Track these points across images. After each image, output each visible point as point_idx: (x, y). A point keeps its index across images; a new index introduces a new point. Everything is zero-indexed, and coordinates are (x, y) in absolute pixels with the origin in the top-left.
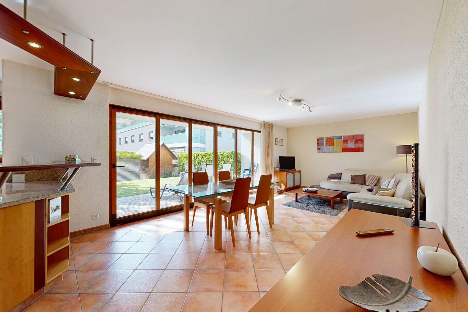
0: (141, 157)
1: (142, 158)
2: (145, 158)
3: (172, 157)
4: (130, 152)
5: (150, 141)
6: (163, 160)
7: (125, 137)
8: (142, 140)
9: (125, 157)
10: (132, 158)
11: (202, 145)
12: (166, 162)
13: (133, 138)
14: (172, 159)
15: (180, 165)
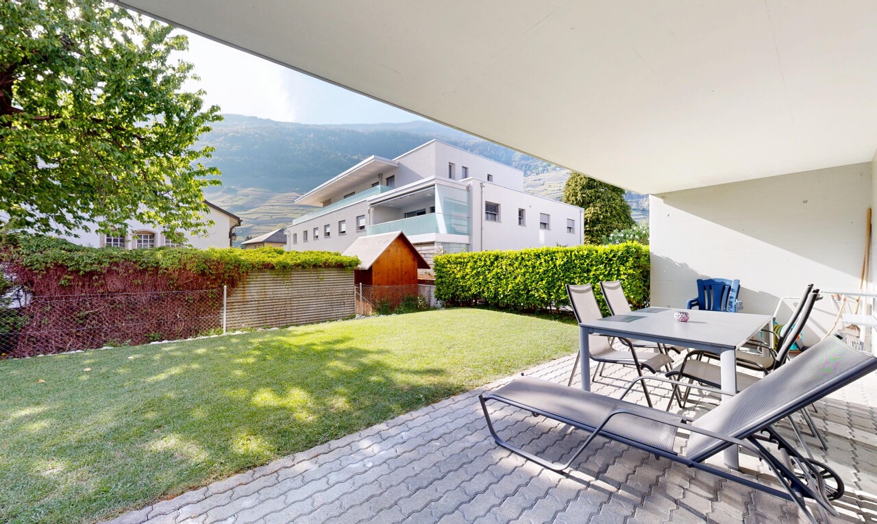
0: (357, 263)
1: (359, 266)
2: (365, 264)
3: (416, 263)
4: (333, 252)
5: (359, 234)
6: (400, 269)
7: (314, 229)
8: (344, 232)
9: (325, 263)
10: (340, 266)
11: (464, 239)
12: (406, 273)
13: (328, 230)
14: (416, 267)
15: (442, 282)
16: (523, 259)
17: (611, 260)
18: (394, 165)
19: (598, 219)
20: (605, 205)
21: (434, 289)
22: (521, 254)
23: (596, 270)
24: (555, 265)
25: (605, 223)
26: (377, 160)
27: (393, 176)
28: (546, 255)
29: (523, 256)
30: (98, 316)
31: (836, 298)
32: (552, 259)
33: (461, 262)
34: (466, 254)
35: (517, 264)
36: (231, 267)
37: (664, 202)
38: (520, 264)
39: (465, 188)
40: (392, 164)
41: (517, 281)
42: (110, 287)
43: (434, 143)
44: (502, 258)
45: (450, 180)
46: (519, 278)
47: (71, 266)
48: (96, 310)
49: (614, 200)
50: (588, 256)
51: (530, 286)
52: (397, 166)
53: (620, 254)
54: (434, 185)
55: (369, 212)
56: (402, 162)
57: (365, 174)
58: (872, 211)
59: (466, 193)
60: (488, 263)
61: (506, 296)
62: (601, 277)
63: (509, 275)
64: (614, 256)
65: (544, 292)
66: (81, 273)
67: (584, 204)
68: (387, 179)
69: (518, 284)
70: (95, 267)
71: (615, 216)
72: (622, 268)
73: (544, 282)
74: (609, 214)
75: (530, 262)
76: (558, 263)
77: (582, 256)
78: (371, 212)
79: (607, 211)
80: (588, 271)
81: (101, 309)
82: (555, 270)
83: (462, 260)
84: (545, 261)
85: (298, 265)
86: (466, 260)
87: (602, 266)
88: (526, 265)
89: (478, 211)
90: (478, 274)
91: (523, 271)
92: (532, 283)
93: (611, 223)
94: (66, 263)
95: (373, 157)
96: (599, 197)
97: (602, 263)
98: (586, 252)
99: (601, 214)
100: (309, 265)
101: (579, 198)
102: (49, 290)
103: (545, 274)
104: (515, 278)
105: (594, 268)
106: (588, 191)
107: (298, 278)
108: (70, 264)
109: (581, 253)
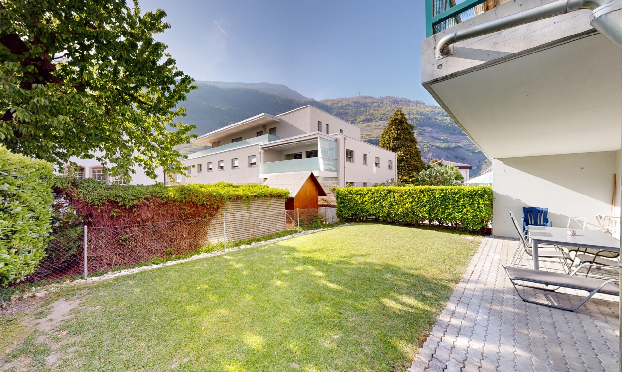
1: (289, 195)
2: (293, 194)
3: (318, 193)
5: (250, 168)
6: (309, 197)
7: (208, 163)
8: (237, 166)
10: (279, 196)
11: (334, 174)
12: (312, 199)
13: (222, 164)
14: (318, 195)
15: (344, 206)
16: (410, 193)
17: (473, 195)
18: (277, 120)
19: (402, 159)
20: (406, 151)
21: (334, 210)
22: (409, 190)
23: (464, 201)
24: (435, 197)
25: (407, 162)
26: (267, 117)
27: (276, 128)
28: (428, 191)
29: (411, 191)
30: (134, 238)
31: (599, 218)
32: (432, 194)
33: (361, 194)
34: (365, 189)
35: (406, 196)
36: (218, 199)
37: (504, 163)
38: (409, 196)
39: (334, 140)
40: (275, 119)
41: (406, 206)
42: (144, 217)
43: (309, 108)
44: (394, 192)
45: (327, 135)
46: (407, 205)
47: (120, 202)
48: (134, 233)
49: (411, 147)
50: (457, 193)
51: (416, 209)
52: (279, 121)
53: (479, 192)
54: (317, 138)
55: (260, 153)
56: (282, 118)
57: (255, 124)
58: (616, 175)
59: (335, 143)
60: (384, 195)
61: (396, 215)
62: (467, 205)
63: (400, 203)
64: (475, 194)
65: (427, 213)
66: (127, 207)
67: (394, 150)
68: (270, 129)
69: (406, 209)
70: (135, 202)
71: (412, 158)
72: (481, 201)
73: (427, 207)
74: (409, 156)
75: (416, 195)
76: (437, 196)
77: (454, 192)
78: (262, 153)
79: (408, 154)
80: (458, 201)
81: (137, 233)
82: (435, 201)
83: (362, 192)
84: (427, 195)
85: (255, 196)
86: (365, 192)
87: (468, 199)
88: (413, 197)
89: (343, 155)
90: (375, 202)
91: (411, 200)
92: (417, 208)
93: (410, 162)
94: (116, 199)
95: (263, 114)
96: (403, 146)
97: (467, 197)
98: (456, 191)
99: (404, 156)
100: (262, 196)
101: (391, 145)
102: (103, 220)
103: (427, 203)
104: (405, 205)
105: (462, 200)
106: (397, 142)
107: (256, 205)
108: (119, 200)
109: (453, 191)
